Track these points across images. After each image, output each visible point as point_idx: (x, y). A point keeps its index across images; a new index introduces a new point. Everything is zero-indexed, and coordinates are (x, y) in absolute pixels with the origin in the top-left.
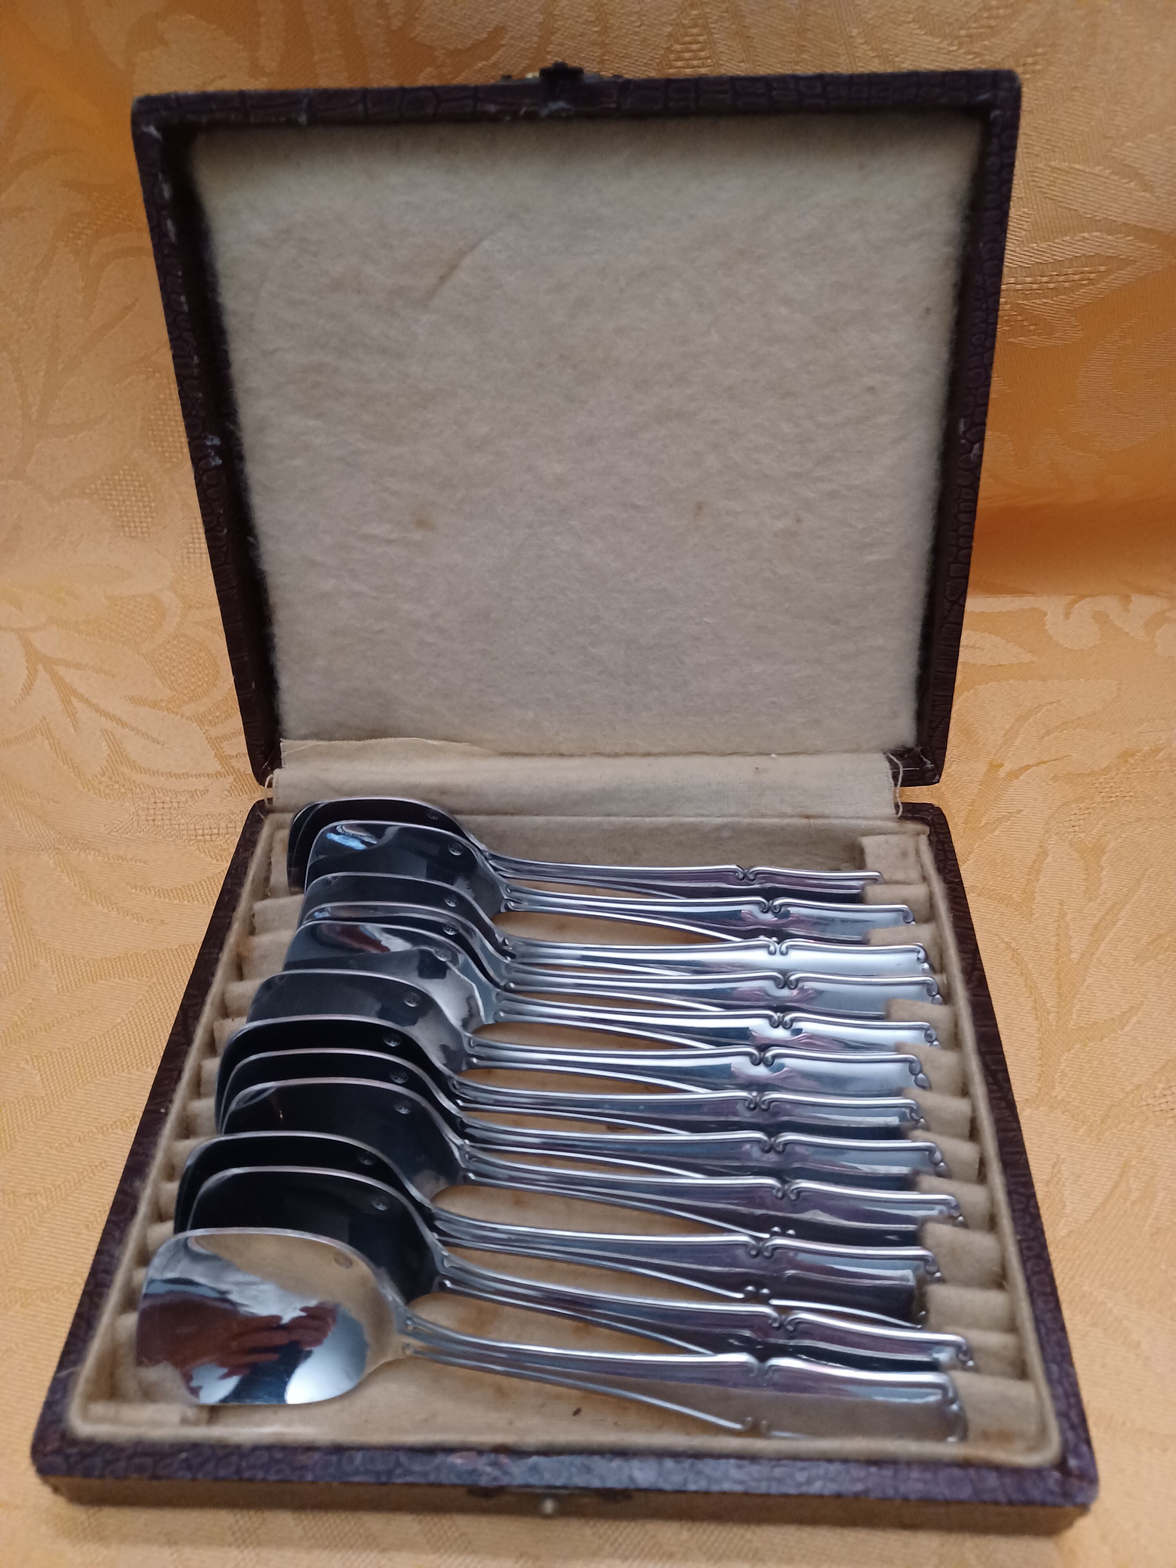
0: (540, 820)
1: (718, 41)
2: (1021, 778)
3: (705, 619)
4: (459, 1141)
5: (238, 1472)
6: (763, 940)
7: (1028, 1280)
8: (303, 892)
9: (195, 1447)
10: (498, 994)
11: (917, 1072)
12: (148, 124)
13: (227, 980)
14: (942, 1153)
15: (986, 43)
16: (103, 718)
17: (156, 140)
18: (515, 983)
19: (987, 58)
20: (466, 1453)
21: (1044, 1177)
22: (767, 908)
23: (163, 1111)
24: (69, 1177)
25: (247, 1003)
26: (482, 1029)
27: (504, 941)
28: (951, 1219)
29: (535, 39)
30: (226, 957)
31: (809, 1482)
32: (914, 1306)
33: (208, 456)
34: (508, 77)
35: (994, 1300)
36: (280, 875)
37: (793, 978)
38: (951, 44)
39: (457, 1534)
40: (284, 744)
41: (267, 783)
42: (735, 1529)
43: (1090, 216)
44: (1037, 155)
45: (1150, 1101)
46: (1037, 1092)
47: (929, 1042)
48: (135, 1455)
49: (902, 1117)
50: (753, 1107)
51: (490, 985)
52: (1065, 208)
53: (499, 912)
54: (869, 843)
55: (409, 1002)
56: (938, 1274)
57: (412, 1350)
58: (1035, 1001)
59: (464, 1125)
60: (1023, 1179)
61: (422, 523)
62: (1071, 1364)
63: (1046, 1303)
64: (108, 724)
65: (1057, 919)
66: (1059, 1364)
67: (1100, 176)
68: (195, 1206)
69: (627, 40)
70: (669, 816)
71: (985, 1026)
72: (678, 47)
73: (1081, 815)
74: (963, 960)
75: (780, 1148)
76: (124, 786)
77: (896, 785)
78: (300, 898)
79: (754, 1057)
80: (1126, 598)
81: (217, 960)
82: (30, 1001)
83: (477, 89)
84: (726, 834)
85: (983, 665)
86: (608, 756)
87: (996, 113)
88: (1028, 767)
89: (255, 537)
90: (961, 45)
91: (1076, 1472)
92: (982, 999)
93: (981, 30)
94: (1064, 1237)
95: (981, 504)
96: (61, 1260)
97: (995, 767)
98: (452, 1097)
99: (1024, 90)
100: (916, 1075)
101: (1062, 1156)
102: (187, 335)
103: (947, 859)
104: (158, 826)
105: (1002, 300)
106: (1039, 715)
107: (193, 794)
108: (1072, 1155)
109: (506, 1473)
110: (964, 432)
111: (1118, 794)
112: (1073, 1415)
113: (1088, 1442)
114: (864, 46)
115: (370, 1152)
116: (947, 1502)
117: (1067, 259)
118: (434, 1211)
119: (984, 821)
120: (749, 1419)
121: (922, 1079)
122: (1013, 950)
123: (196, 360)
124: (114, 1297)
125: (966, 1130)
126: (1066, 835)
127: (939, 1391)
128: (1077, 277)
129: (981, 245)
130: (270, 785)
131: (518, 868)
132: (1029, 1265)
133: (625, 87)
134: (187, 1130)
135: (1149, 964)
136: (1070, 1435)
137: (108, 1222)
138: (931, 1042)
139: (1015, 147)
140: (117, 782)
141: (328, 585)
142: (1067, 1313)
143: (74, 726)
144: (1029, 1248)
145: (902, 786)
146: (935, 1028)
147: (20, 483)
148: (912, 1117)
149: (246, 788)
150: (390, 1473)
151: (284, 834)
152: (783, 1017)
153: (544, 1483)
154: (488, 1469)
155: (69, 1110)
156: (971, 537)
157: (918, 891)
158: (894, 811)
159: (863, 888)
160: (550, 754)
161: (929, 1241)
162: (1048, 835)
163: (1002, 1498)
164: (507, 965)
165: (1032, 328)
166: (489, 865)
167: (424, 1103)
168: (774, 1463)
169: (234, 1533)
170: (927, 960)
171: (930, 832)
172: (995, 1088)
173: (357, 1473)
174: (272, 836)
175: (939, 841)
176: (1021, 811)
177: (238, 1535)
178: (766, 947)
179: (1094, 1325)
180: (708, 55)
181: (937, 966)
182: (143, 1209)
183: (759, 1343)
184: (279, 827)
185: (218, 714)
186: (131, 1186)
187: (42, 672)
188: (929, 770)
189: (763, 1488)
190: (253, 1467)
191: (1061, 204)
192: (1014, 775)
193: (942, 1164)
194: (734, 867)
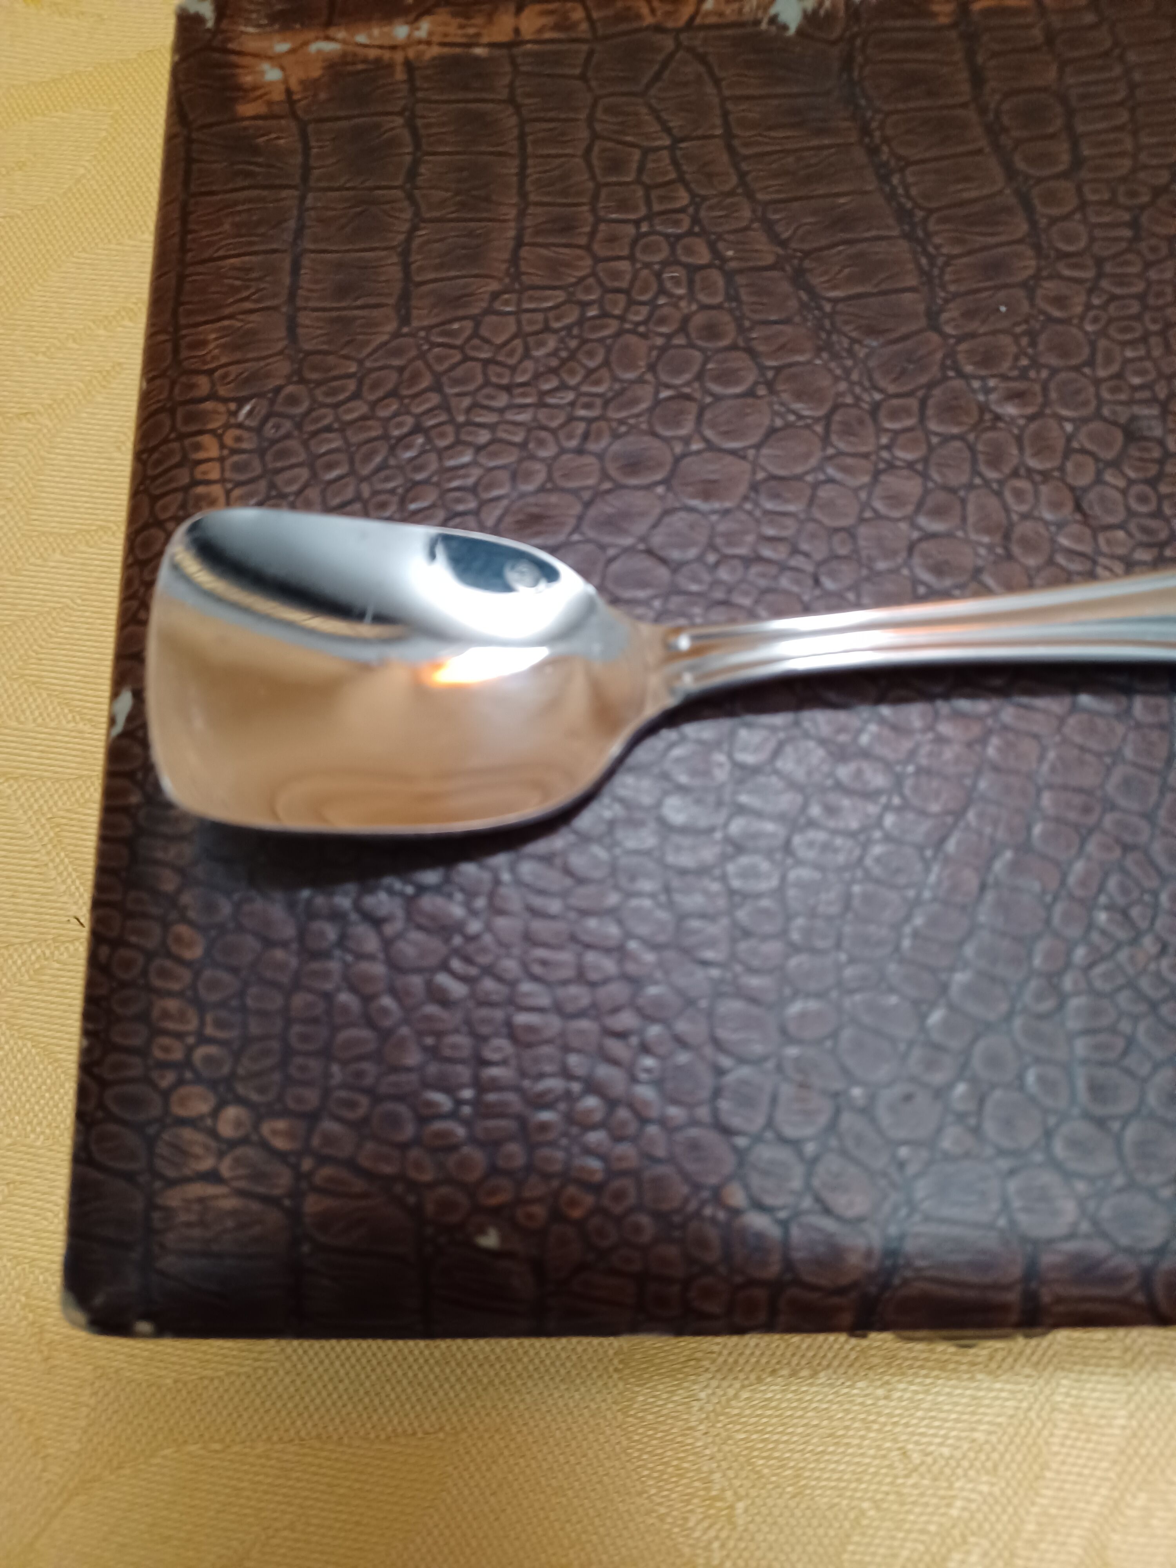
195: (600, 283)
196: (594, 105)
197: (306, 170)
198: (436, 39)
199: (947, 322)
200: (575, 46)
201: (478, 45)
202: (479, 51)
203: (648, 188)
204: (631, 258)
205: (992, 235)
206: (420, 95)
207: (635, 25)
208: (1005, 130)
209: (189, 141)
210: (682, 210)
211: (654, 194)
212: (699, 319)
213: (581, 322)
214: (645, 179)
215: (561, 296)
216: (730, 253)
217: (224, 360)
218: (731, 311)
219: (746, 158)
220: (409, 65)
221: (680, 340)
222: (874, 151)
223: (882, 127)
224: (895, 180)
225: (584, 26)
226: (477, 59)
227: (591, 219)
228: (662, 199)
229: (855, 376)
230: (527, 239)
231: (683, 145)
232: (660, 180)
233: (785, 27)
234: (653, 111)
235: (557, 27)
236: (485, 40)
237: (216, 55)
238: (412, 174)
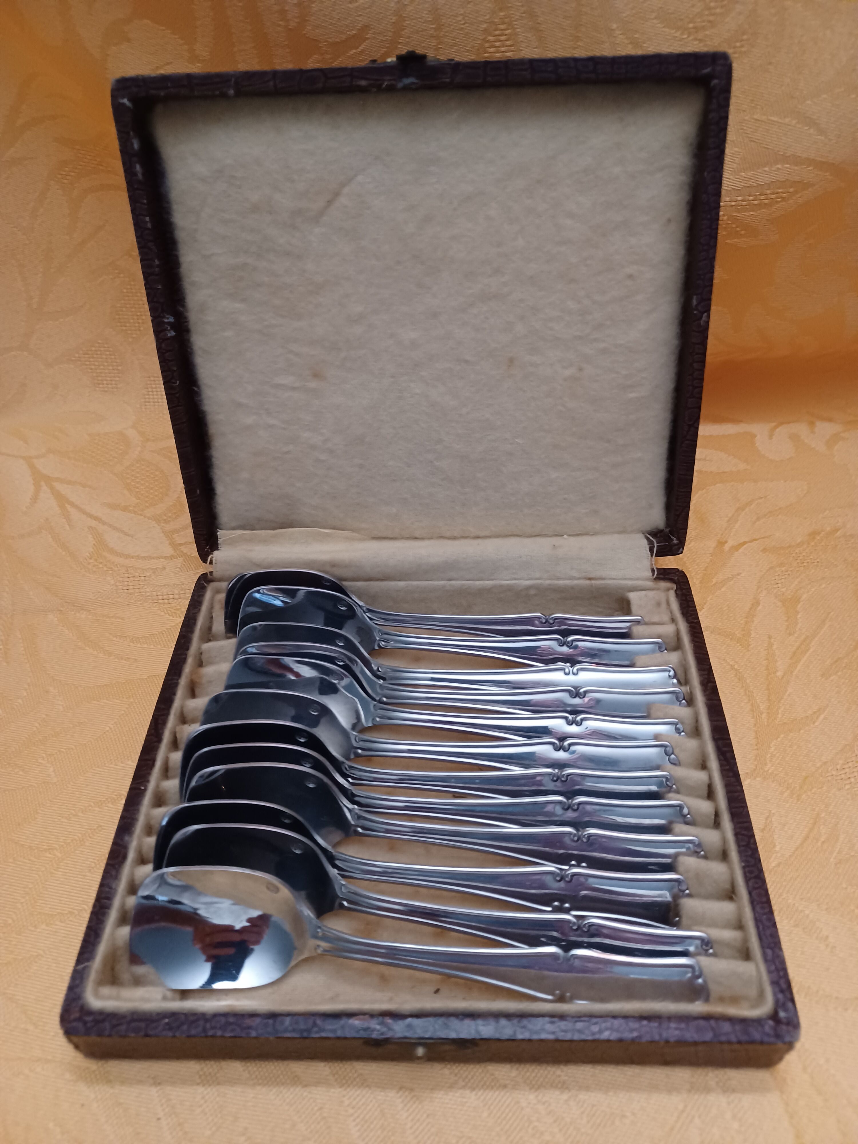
0: (402, 584)
1: (520, 33)
2: (740, 550)
3: (517, 440)
4: (350, 806)
5: (205, 1030)
6: (560, 665)
7: (750, 893)
8: (236, 637)
9: (173, 1015)
10: (375, 705)
11: (670, 754)
12: (123, 98)
13: (184, 698)
14: (688, 808)
15: (707, 33)
16: (89, 519)
17: (128, 108)
18: (386, 698)
19: (708, 43)
20: (362, 1017)
21: (760, 826)
22: (562, 643)
23: (143, 788)
24: (76, 837)
25: (200, 714)
26: (364, 730)
27: (378, 669)
28: (696, 854)
29: (390, 34)
30: (183, 681)
31: (600, 1032)
32: (671, 914)
33: (166, 330)
34: (374, 61)
35: (727, 908)
36: (219, 625)
37: (582, 690)
38: (682, 34)
39: (356, 1075)
40: (220, 533)
41: (209, 561)
42: (549, 1068)
43: (782, 153)
44: (744, 111)
45: (834, 773)
46: (754, 768)
47: (678, 733)
48: (133, 1020)
49: (660, 785)
50: (556, 779)
51: (369, 699)
52: (765, 148)
53: (374, 649)
54: (633, 596)
55: (313, 711)
56: (687, 892)
57: (322, 949)
58: (752, 705)
59: (354, 795)
60: (746, 825)
61: (317, 376)
62: (780, 949)
63: (763, 908)
64: (94, 523)
65: (767, 648)
66: (772, 949)
67: (789, 125)
68: (168, 852)
69: (455, 34)
70: (493, 580)
71: (717, 721)
72: (490, 38)
73: (782, 576)
74: (701, 675)
75: (576, 807)
76: (106, 565)
77: (652, 555)
78: (233, 642)
79: (556, 745)
80: (812, 424)
81: (176, 685)
82: (44, 716)
83: (353, 69)
84: (532, 592)
85: (712, 472)
86: (449, 538)
87: (715, 82)
88: (745, 543)
89: (198, 387)
90: (690, 34)
91: (785, 1021)
92: (715, 702)
93: (704, 24)
94: (775, 867)
95: (709, 359)
96: (72, 894)
97: (721, 543)
98: (345, 776)
99: (735, 65)
100: (670, 756)
101: (773, 812)
102: (150, 244)
103: (689, 606)
104: (131, 594)
105: (721, 213)
106: (752, 506)
107: (154, 571)
108: (780, 810)
109: (390, 1029)
110: (697, 305)
111: (809, 561)
112: (782, 982)
113: (793, 1001)
114: (621, 36)
115: (289, 814)
116: (695, 1043)
117: (767, 183)
118: (334, 854)
119: (714, 581)
120: (558, 992)
121: (674, 759)
122: (736, 670)
123: (157, 262)
124: (113, 915)
125: (705, 792)
126: (773, 590)
127: (690, 970)
128: (773, 196)
129: (706, 174)
130: (211, 563)
131: (387, 618)
132: (751, 883)
133: (456, 67)
134: (159, 801)
135: (832, 678)
136: (780, 996)
137: (107, 864)
138: (680, 733)
139: (728, 105)
140: (101, 563)
141: (250, 420)
142: (777, 919)
143: (69, 525)
144: (751, 872)
145: (656, 556)
146: (682, 723)
147: (25, 353)
148: (667, 784)
149: (192, 566)
150: (309, 1031)
151: (222, 597)
152: (576, 717)
153: (416, 1036)
154: (378, 1027)
155: (74, 791)
156: (702, 379)
157: (669, 629)
158: (651, 574)
159: (629, 628)
160: (408, 538)
161: (681, 868)
162: (759, 590)
163: (733, 1039)
164: (381, 685)
165: (743, 232)
166: (367, 616)
167: (326, 780)
168: (576, 1019)
169: (200, 1077)
170: (675, 676)
171: (677, 588)
172: (725, 763)
173: (286, 1030)
174: (212, 599)
175: (683, 595)
176: (741, 573)
177: (203, 1077)
178: (564, 669)
179: (796, 926)
180: (512, 44)
181: (682, 681)
182: (131, 855)
183: (563, 941)
184: (218, 591)
185: (170, 515)
186: (122, 840)
187: (44, 488)
188: (675, 545)
189: (568, 1036)
190: (213, 1028)
191: (762, 145)
192: (736, 548)
193: (689, 816)
194: (539, 614)
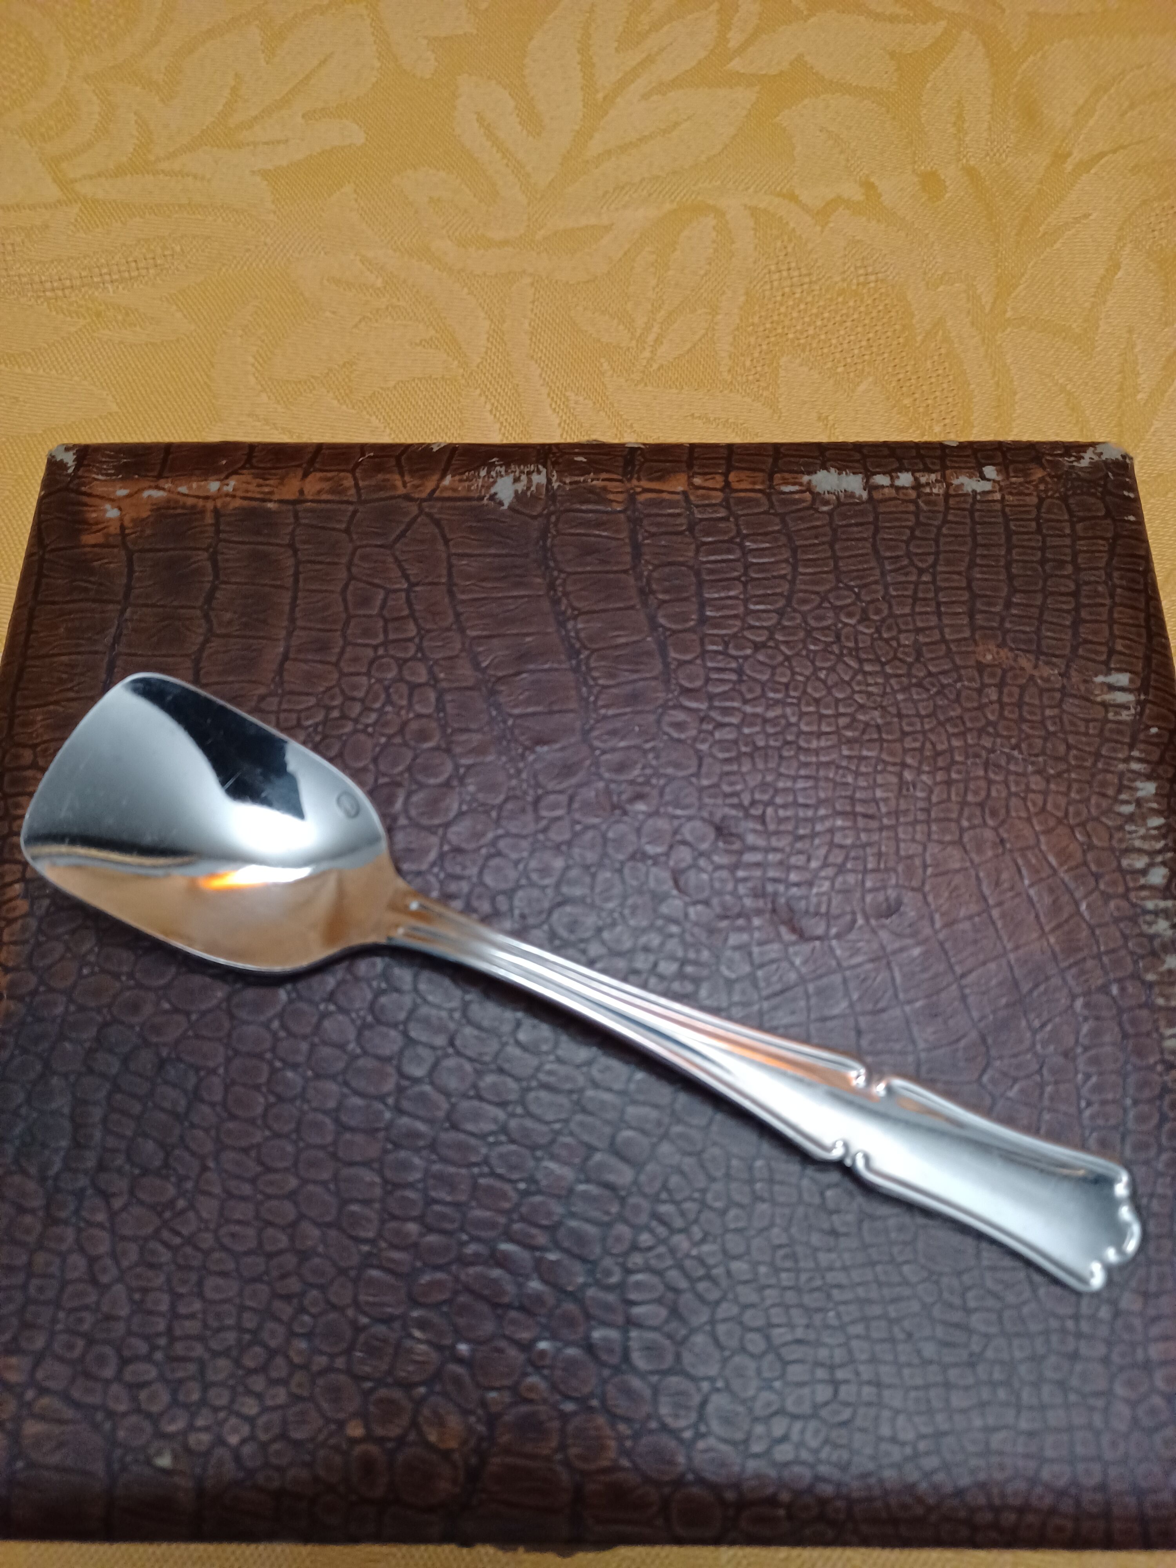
195: (342, 692)
196: (353, 554)
197: (129, 588)
198: (239, 493)
199: (597, 738)
200: (343, 507)
201: (271, 501)
202: (270, 505)
203: (386, 621)
204: (368, 674)
205: (637, 671)
206: (222, 536)
207: (392, 493)
208: (652, 592)
209: (42, 560)
210: (410, 640)
211: (390, 626)
212: (414, 726)
213: (324, 722)
214: (385, 613)
215: (312, 701)
216: (442, 675)
217: (46, 737)
218: (438, 719)
219: (463, 602)
220: (216, 511)
221: (398, 740)
222: (556, 602)
223: (564, 584)
224: (570, 625)
225: (353, 491)
226: (269, 512)
227: (341, 643)
228: (397, 629)
229: (524, 776)
230: (291, 656)
231: (417, 589)
232: (396, 615)
233: (501, 504)
234: (397, 561)
235: (332, 491)
236: (276, 497)
237: (72, 495)
238: (210, 597)
